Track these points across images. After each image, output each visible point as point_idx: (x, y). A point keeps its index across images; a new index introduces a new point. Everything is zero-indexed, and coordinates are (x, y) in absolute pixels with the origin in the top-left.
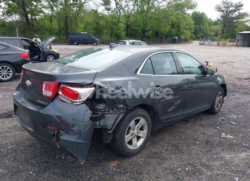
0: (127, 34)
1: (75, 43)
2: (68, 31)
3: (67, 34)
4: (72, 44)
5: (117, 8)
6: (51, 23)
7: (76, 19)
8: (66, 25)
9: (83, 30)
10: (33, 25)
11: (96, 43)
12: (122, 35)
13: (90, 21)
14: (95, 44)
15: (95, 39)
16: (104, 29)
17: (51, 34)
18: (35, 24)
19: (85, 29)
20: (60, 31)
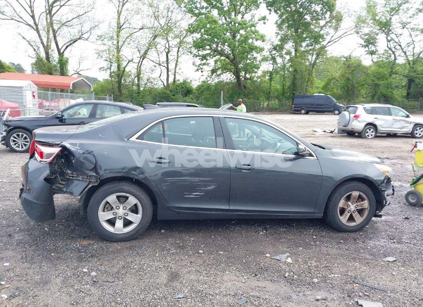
0: (408, 94)
1: (303, 112)
2: (295, 92)
3: (293, 97)
4: (298, 112)
5: (390, 49)
6: (271, 81)
7: (310, 74)
8: (294, 83)
9: (322, 91)
10: (245, 87)
11: (339, 111)
12: (397, 97)
13: (337, 75)
14: (337, 112)
15: (337, 104)
16: (360, 88)
17: (269, 98)
18: (248, 86)
19: (325, 88)
20: (283, 93)
